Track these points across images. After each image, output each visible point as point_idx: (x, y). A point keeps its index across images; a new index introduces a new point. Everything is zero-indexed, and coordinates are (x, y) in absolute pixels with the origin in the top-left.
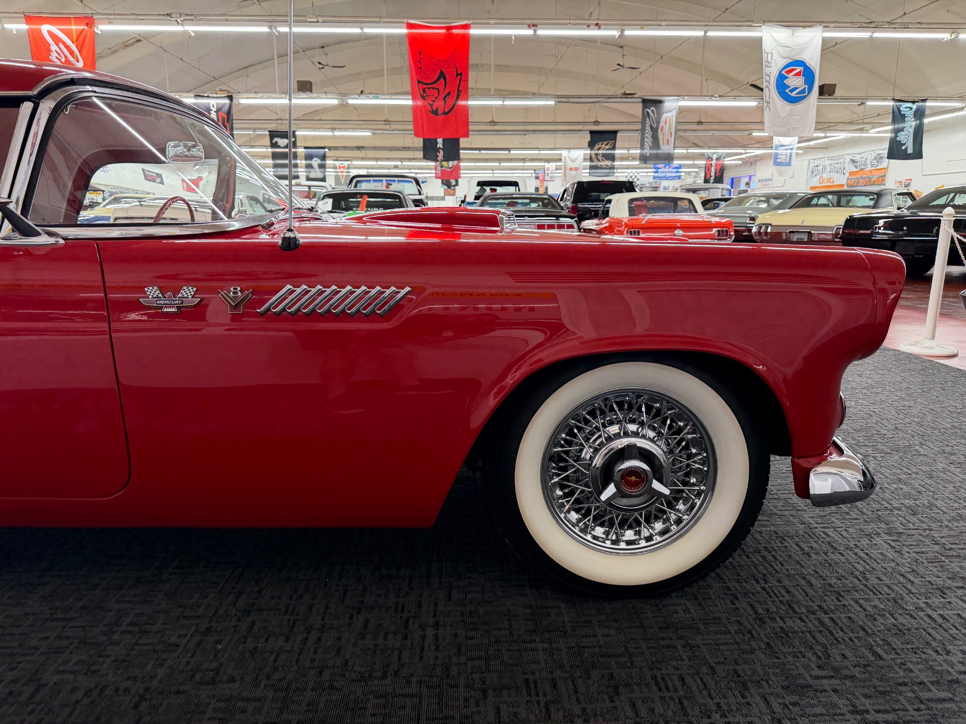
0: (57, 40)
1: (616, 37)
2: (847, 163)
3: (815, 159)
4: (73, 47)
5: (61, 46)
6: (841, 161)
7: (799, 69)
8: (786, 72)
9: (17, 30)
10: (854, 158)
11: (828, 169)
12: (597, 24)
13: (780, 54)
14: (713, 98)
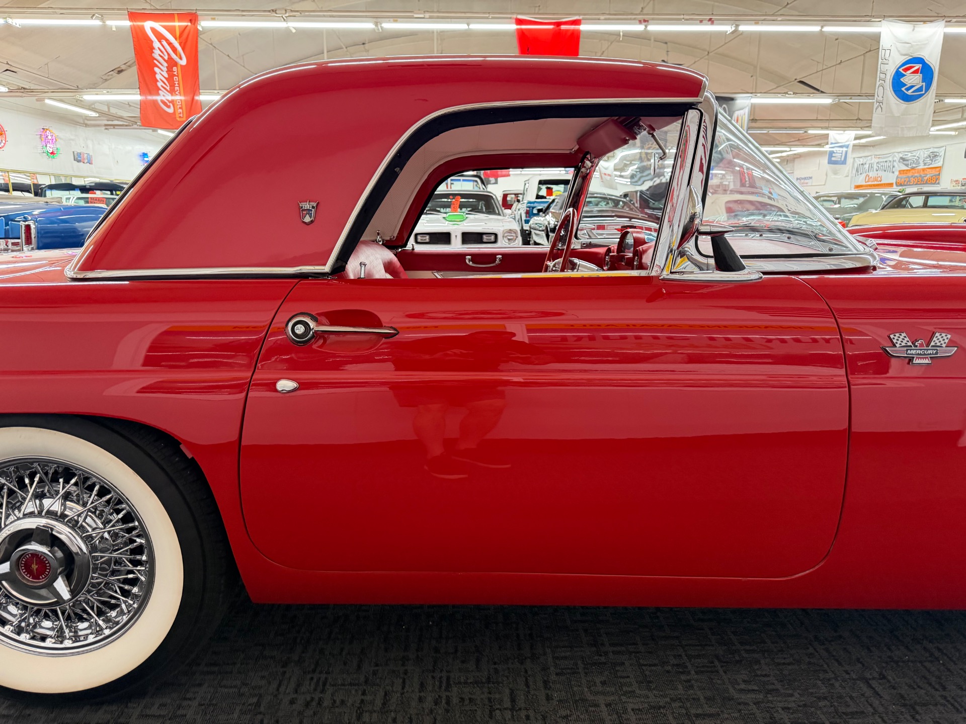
0: (160, 37)
1: (729, 32)
2: (897, 161)
3: (861, 157)
4: (176, 44)
5: (164, 43)
6: (890, 159)
7: (917, 66)
8: (903, 70)
9: (117, 27)
10: (904, 157)
11: (875, 167)
12: (710, 20)
13: (899, 51)
14: (787, 95)
